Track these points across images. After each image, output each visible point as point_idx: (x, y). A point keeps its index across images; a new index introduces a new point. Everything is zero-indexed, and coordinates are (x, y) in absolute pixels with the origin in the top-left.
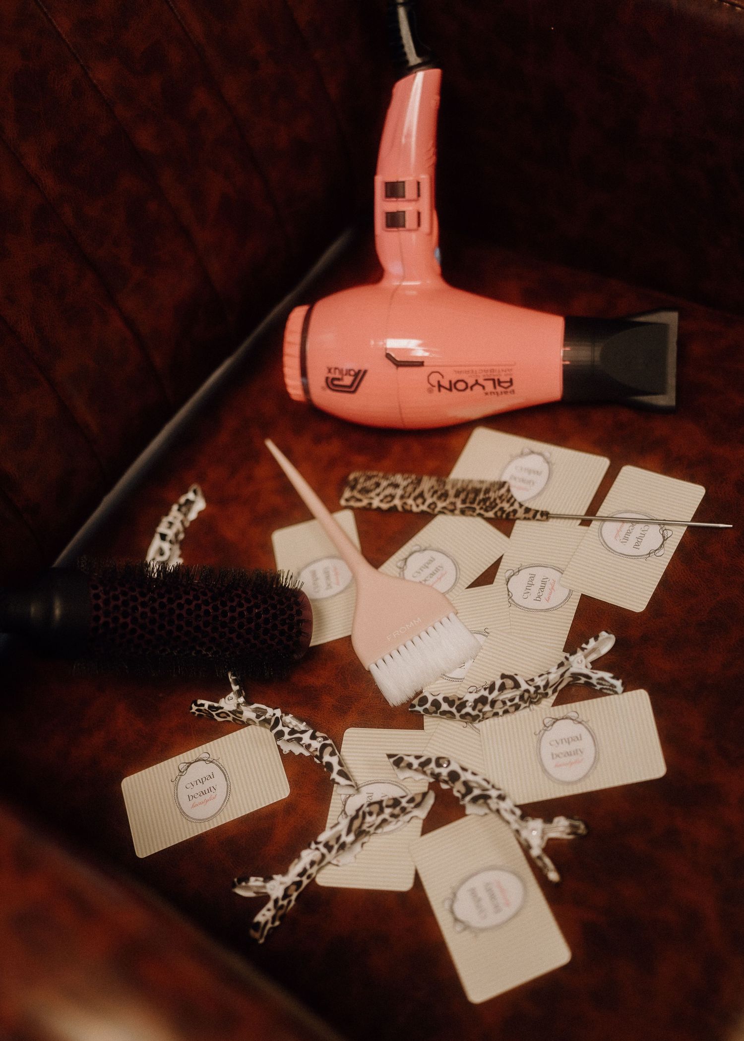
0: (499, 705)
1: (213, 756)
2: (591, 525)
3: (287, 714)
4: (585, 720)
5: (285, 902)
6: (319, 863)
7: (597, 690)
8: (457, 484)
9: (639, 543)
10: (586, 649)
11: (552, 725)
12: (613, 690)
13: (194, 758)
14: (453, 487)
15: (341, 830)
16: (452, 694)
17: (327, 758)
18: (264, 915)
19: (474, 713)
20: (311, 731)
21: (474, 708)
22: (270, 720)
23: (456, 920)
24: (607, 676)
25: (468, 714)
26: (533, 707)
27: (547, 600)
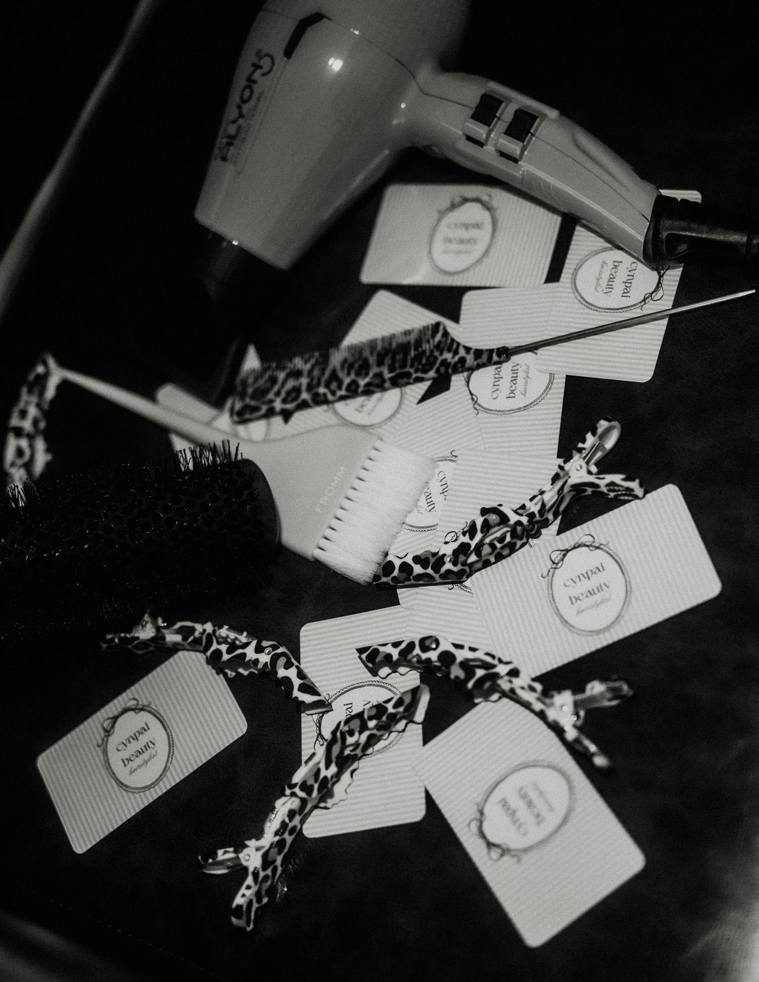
0: (486, 550)
1: (142, 700)
2: (562, 280)
3: (221, 627)
4: (604, 543)
5: (269, 872)
6: (302, 812)
7: (611, 498)
8: (376, 347)
9: (628, 289)
10: (584, 449)
11: (562, 560)
12: (631, 495)
13: (120, 710)
14: (372, 353)
15: (319, 763)
16: (423, 551)
17: (282, 673)
18: (244, 895)
19: (455, 569)
20: (254, 643)
21: (455, 564)
22: (201, 639)
23: (490, 845)
24: (617, 478)
25: (449, 572)
26: (532, 541)
27: (523, 394)
